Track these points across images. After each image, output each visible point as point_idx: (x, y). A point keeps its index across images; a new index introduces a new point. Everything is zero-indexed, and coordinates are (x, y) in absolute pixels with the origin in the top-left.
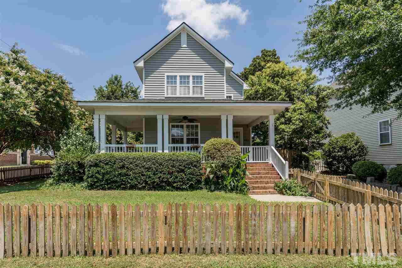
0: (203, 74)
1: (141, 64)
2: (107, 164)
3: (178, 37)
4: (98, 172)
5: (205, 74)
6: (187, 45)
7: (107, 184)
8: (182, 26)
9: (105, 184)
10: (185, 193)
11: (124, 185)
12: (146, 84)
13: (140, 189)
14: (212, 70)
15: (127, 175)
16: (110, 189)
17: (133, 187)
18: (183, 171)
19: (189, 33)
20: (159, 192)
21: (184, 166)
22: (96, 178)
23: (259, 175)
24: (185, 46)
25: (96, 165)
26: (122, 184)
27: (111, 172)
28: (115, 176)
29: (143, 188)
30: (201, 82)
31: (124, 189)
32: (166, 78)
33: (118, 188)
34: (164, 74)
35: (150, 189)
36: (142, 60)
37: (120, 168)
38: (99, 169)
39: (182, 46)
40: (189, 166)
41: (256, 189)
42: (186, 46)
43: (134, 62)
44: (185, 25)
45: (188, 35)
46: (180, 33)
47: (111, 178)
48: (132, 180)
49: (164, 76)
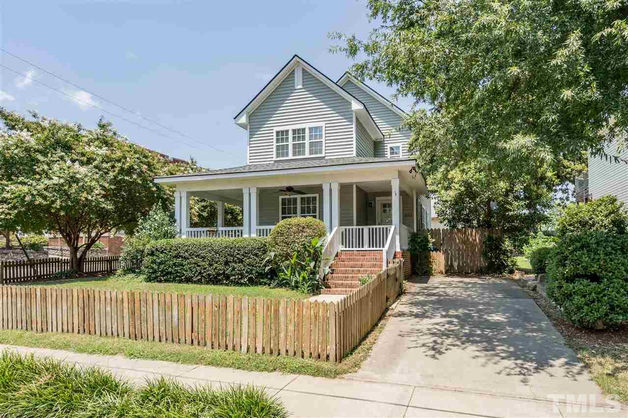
0: (322, 124)
1: (243, 119)
2: (162, 252)
3: (291, 75)
4: (154, 262)
5: (326, 124)
6: (303, 85)
7: (163, 276)
8: (294, 59)
9: (161, 276)
10: (243, 288)
11: (180, 277)
12: (251, 146)
13: (195, 282)
14: (336, 117)
15: (182, 265)
16: (166, 281)
17: (188, 280)
18: (241, 261)
19: (304, 68)
20: (216, 287)
21: (243, 255)
22: (152, 268)
23: (361, 267)
24: (300, 87)
25: (152, 254)
26: (177, 276)
27: (165, 261)
28: (170, 267)
29: (199, 282)
30: (321, 136)
31: (180, 281)
32: (275, 134)
33: (174, 280)
34: (273, 130)
35: (208, 283)
36: (244, 114)
37: (175, 257)
38: (155, 258)
39: (296, 88)
40: (249, 255)
41: (339, 287)
42: (302, 87)
43: (235, 118)
44: (297, 58)
45: (304, 71)
46: (294, 70)
47: (166, 269)
48: (186, 271)
49: (273, 133)
